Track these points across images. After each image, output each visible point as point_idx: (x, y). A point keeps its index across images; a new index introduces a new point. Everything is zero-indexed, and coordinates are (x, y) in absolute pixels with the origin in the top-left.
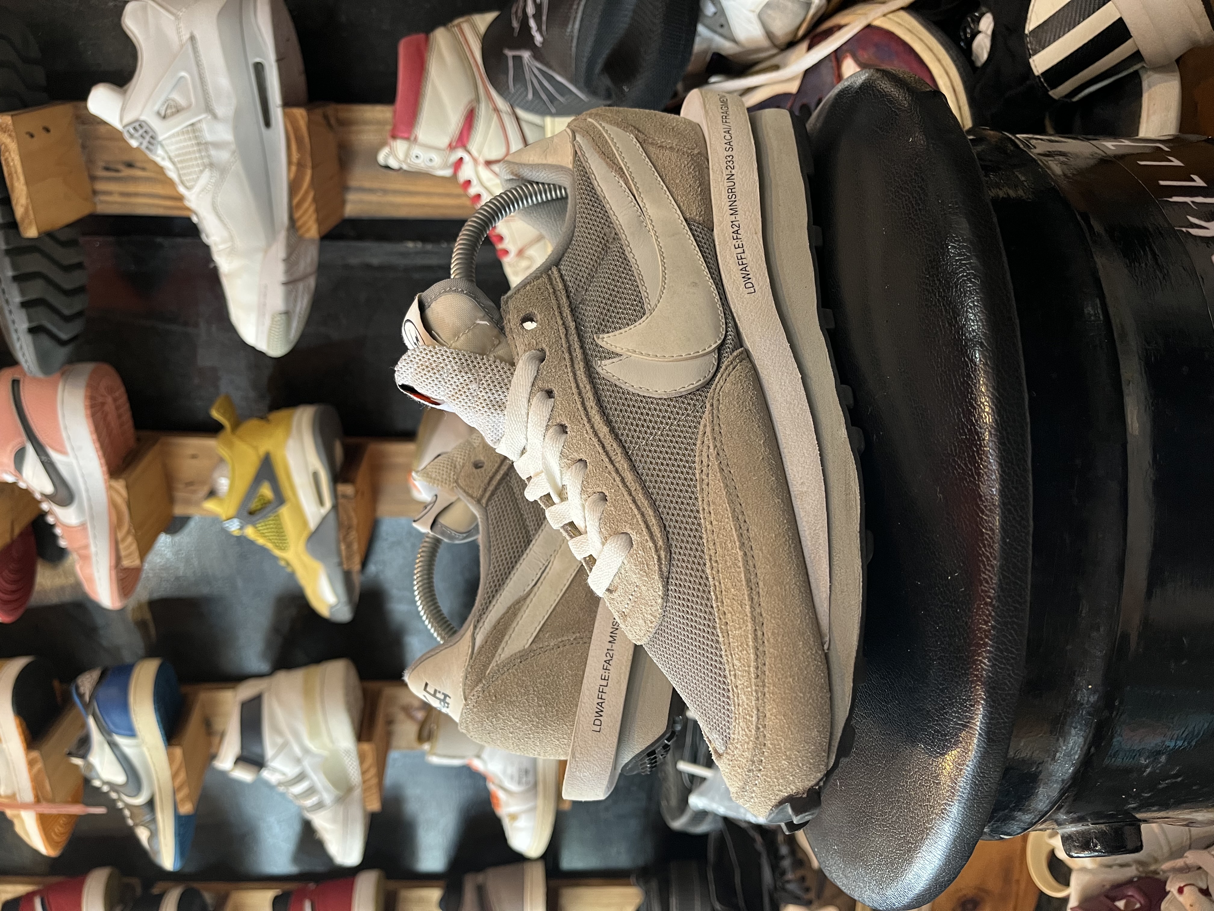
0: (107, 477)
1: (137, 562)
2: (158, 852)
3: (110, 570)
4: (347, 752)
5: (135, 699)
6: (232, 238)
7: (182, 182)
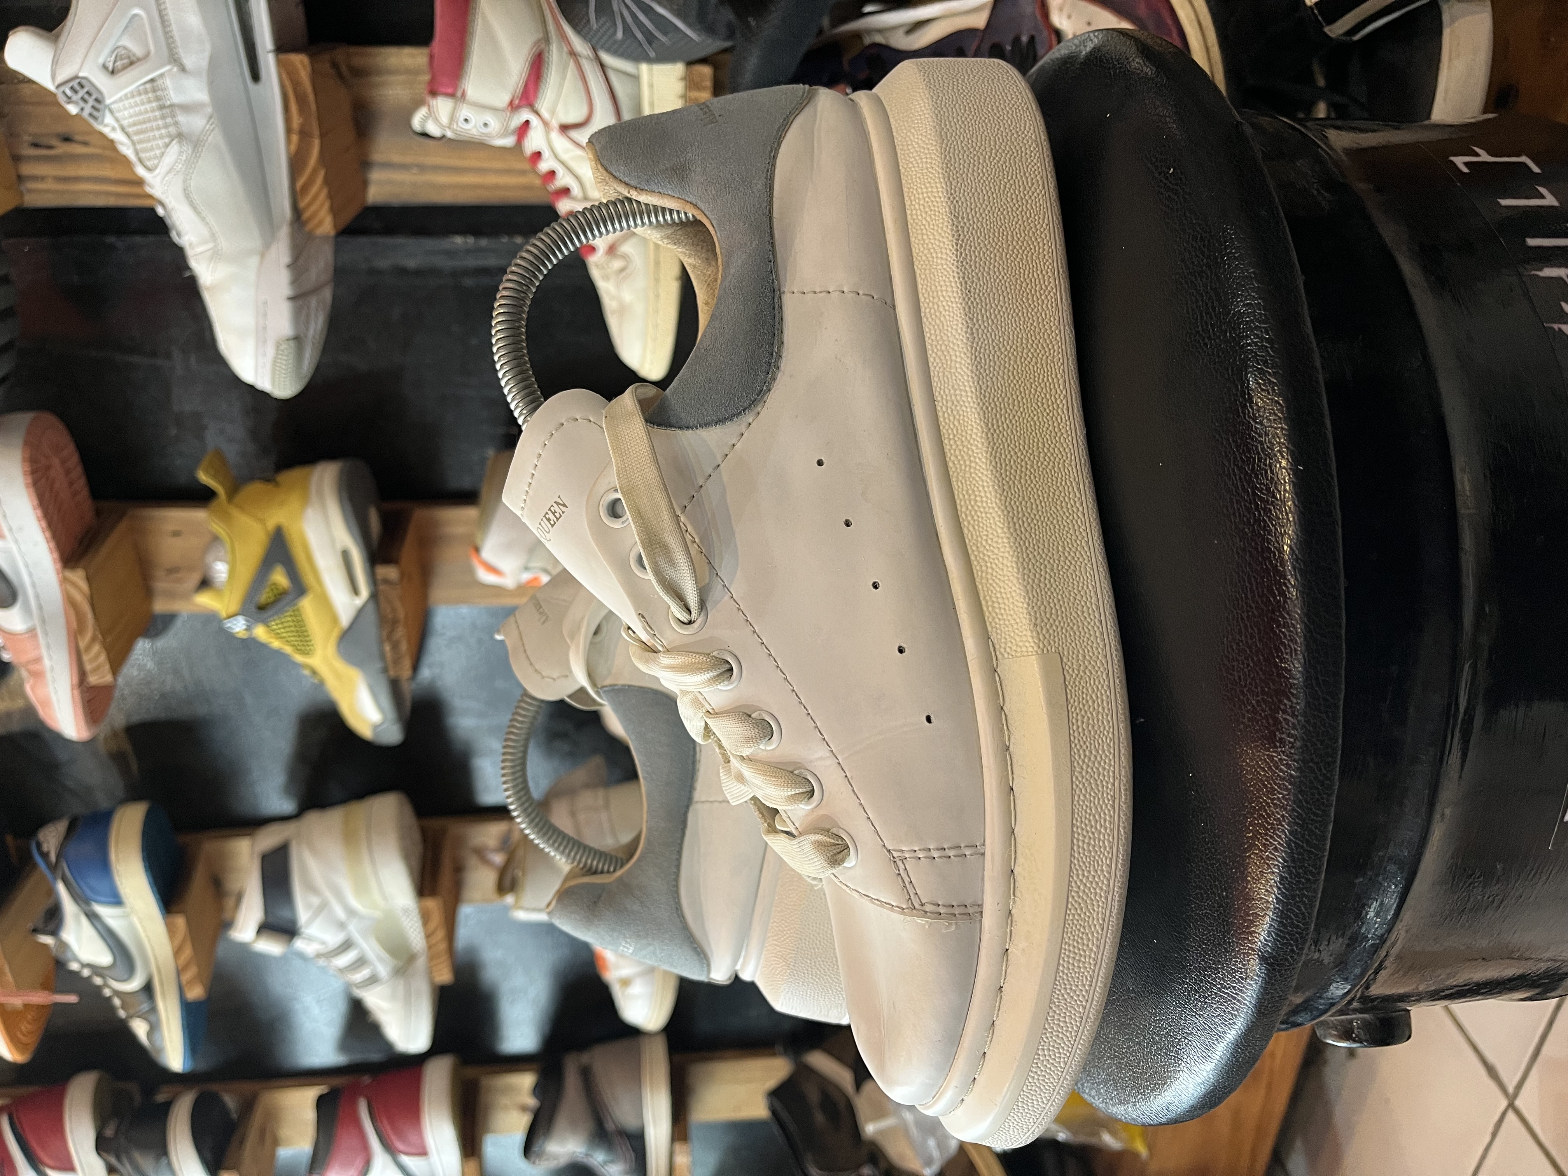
0: (59, 565)
1: (108, 678)
2: (161, 1050)
3: (72, 689)
4: (406, 911)
5: (117, 856)
6: (213, 236)
7: (141, 161)
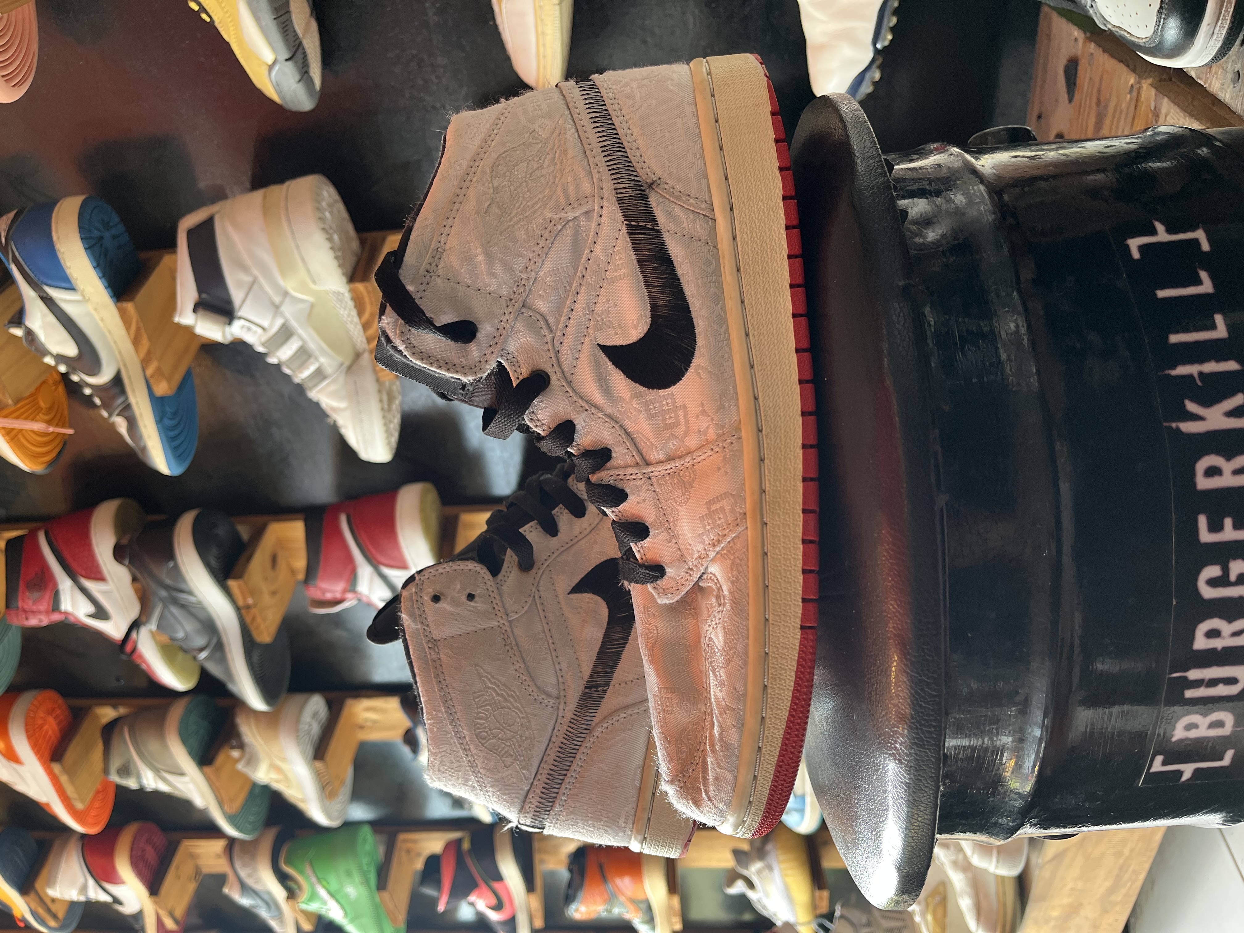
4: (337, 294)
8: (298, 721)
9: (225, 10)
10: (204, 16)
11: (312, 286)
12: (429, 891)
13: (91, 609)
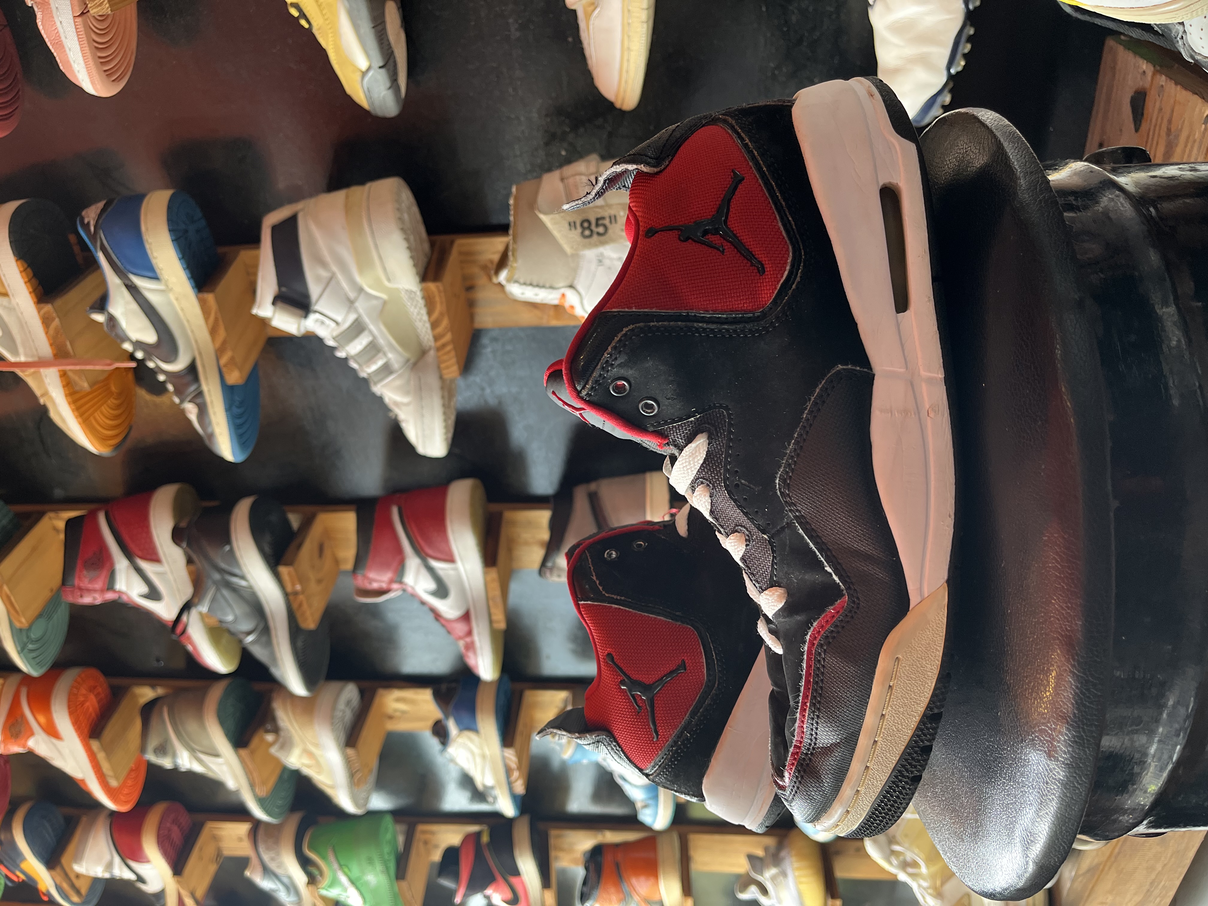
4: (410, 294)
8: (334, 708)
9: (326, 17)
10: (303, 22)
11: (386, 283)
12: (447, 883)
13: (145, 589)
